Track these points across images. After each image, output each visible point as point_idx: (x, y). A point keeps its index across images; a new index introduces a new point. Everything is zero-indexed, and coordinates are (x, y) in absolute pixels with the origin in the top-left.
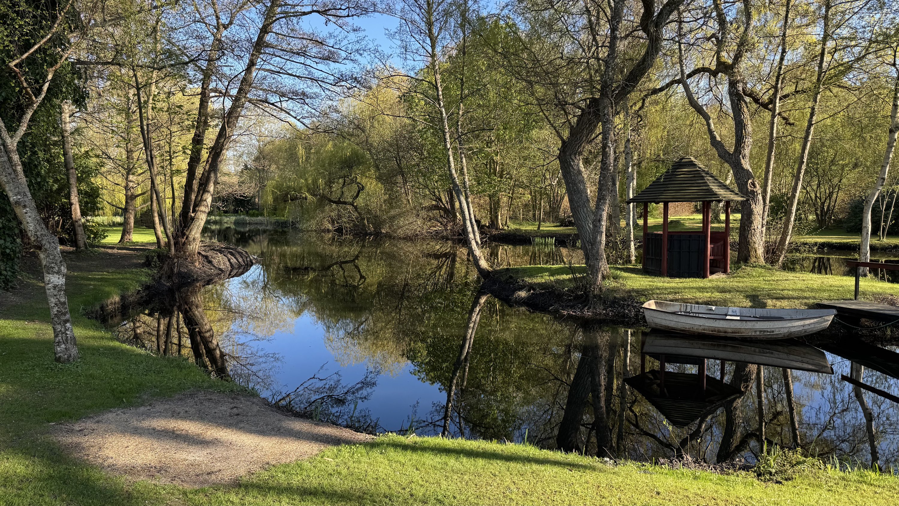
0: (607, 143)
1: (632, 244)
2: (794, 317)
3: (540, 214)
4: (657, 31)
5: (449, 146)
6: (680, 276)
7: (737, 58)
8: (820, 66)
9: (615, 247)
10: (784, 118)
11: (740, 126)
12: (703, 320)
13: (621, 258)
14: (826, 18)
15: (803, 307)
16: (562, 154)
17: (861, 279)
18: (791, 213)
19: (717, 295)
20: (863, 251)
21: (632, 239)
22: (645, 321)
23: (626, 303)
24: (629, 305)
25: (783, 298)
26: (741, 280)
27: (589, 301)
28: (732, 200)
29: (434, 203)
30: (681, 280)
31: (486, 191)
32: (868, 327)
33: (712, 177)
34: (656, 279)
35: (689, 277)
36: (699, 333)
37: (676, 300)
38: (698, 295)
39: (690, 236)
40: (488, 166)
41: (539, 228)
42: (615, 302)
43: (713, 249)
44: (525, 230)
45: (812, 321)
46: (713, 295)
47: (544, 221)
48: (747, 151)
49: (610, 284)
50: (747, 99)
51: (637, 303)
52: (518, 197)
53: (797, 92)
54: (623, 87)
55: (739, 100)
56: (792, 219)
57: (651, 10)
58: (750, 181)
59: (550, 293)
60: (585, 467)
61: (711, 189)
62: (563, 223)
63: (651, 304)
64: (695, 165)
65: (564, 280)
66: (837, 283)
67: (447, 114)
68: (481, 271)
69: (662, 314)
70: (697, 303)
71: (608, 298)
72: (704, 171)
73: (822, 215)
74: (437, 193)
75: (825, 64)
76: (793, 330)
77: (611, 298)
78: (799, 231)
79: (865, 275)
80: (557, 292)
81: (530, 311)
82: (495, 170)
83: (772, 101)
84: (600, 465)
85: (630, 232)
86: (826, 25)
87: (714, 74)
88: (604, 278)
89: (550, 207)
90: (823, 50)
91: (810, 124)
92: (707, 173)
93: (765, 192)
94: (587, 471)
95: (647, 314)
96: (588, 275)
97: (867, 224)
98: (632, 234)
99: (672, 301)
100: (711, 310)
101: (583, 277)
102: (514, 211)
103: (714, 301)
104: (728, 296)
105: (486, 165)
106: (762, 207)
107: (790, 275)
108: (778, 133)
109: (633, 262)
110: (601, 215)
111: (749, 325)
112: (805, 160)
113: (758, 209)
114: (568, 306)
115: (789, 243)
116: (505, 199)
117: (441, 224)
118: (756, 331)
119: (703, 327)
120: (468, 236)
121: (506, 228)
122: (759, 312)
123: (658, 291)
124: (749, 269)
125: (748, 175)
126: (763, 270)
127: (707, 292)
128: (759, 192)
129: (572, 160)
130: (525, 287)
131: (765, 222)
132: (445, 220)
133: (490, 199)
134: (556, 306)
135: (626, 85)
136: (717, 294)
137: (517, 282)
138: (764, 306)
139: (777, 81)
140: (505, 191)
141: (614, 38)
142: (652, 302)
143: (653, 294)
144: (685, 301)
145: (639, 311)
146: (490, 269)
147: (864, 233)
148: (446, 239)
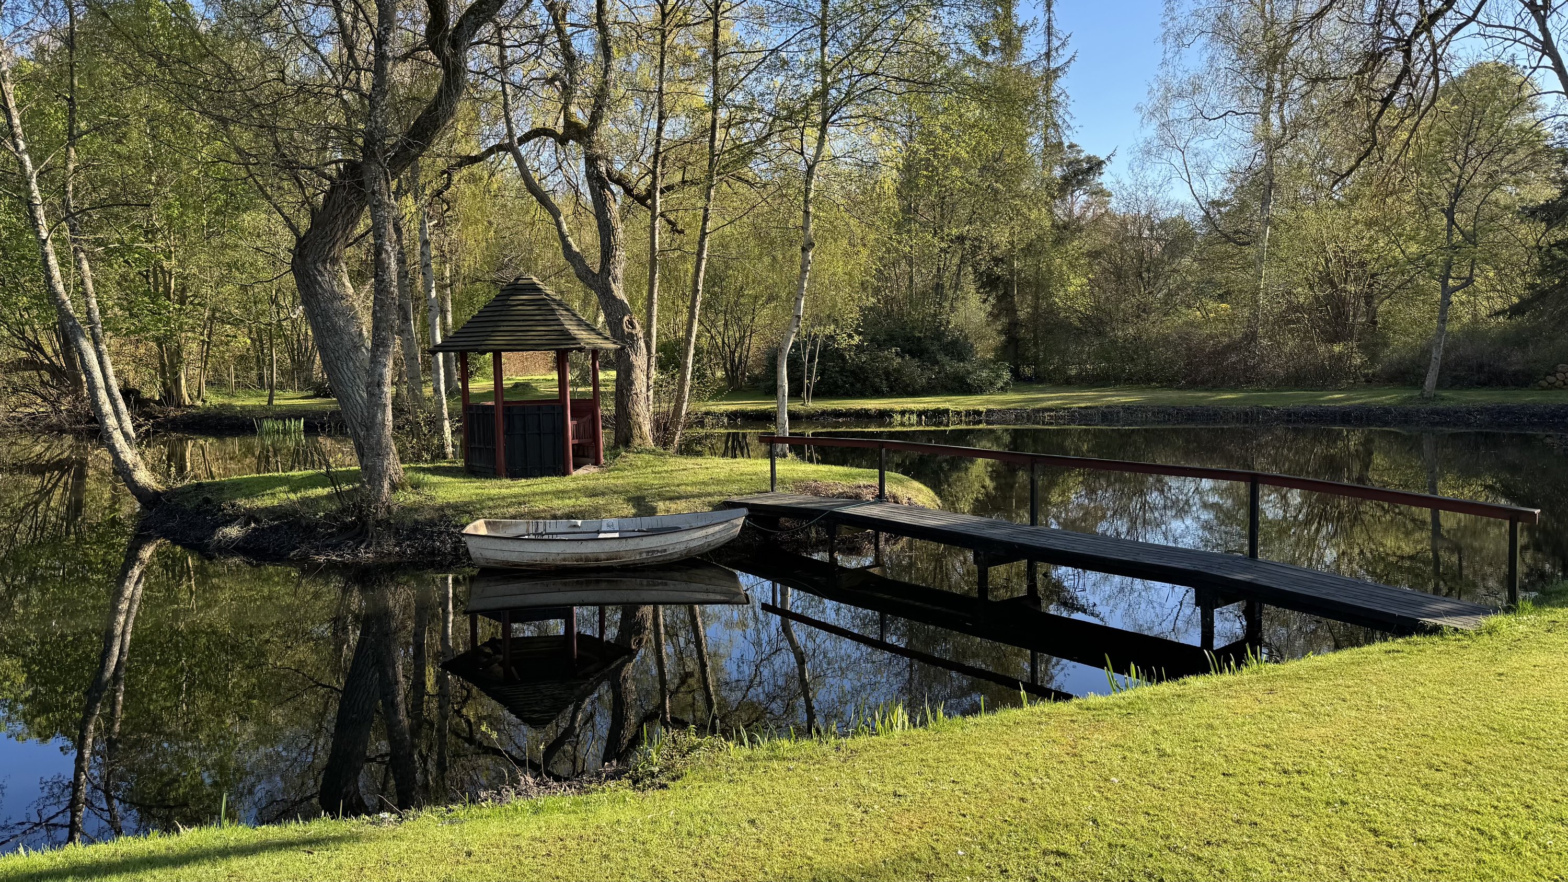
0: (382, 245)
1: (447, 424)
2: (694, 525)
3: (272, 374)
4: (456, 55)
5: (44, 235)
6: (527, 476)
7: (595, 119)
8: (712, 146)
9: (415, 430)
10: (669, 222)
11: (606, 229)
12: (562, 544)
13: (427, 451)
14: (715, 73)
15: (706, 509)
16: (298, 261)
17: (778, 461)
18: (686, 367)
19: (585, 502)
20: (780, 421)
21: (446, 415)
22: (470, 559)
23: (435, 529)
24: (441, 533)
25: (679, 498)
26: (621, 474)
27: (367, 532)
28: (602, 349)
29: (23, 354)
30: (529, 482)
31: (148, 330)
32: (789, 529)
33: (567, 310)
34: (488, 483)
35: (542, 476)
36: (557, 566)
37: (521, 516)
38: (557, 503)
39: (539, 408)
40: (151, 280)
41: (270, 401)
42: (416, 529)
43: (577, 428)
44: (242, 407)
45: (717, 528)
46: (579, 502)
47: (281, 387)
48: (619, 272)
49: (407, 497)
50: (614, 187)
51: (456, 526)
52: (222, 342)
53: (684, 182)
54: (402, 147)
55: (602, 188)
56: (689, 377)
57: (442, 17)
58: (626, 318)
59: (290, 525)
60: (338, 839)
61: (567, 330)
62: (320, 391)
63: (478, 527)
64: (540, 290)
65: (318, 499)
66: (750, 469)
67: (35, 167)
68: (139, 492)
69: (497, 541)
70: (555, 517)
71: (403, 524)
72: (554, 300)
73: (732, 371)
74: (30, 335)
75: (717, 143)
76: (692, 544)
77: (408, 522)
78: (698, 396)
79: (785, 456)
80: (304, 523)
81: (251, 564)
82: (167, 287)
83: (650, 193)
84: (370, 829)
85: (442, 405)
86: (715, 83)
87: (562, 140)
88: (394, 487)
89: (293, 360)
90: (714, 121)
91: (704, 234)
92: (560, 304)
93: (648, 335)
94: (344, 845)
95: (472, 545)
96: (363, 486)
97: (783, 381)
98: (445, 406)
99: (514, 517)
100: (576, 526)
101: (355, 489)
102: (216, 370)
103: (580, 512)
104: (601, 501)
105: (147, 277)
106: (646, 359)
107: (689, 462)
108: (661, 244)
109: (450, 456)
110: (381, 375)
111: (631, 545)
112: (700, 288)
113: (640, 360)
114: (328, 546)
115: (687, 414)
116: (194, 347)
117: (45, 399)
118: (641, 553)
119: (562, 556)
120: (103, 422)
121: (199, 403)
122: (647, 522)
123: (491, 504)
124: (631, 456)
125: (624, 310)
126: (651, 457)
127: (570, 498)
128: (641, 335)
129: (319, 271)
130: (238, 517)
131: (651, 382)
132: (54, 392)
133: (160, 346)
134: (304, 547)
135: (409, 144)
136: (585, 499)
137: (220, 510)
138: (652, 511)
139: (655, 162)
140: (193, 329)
141: (381, 57)
142: (480, 522)
143: (483, 508)
144: (535, 516)
145: (460, 540)
146: (160, 488)
147: (780, 394)
148: (59, 431)
